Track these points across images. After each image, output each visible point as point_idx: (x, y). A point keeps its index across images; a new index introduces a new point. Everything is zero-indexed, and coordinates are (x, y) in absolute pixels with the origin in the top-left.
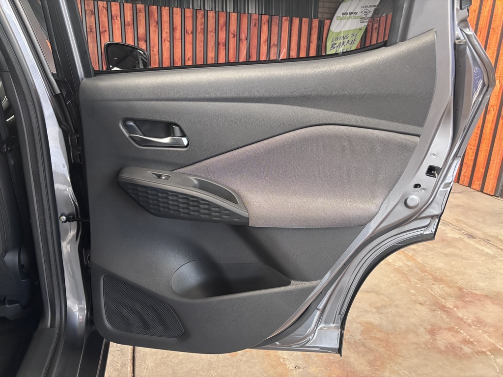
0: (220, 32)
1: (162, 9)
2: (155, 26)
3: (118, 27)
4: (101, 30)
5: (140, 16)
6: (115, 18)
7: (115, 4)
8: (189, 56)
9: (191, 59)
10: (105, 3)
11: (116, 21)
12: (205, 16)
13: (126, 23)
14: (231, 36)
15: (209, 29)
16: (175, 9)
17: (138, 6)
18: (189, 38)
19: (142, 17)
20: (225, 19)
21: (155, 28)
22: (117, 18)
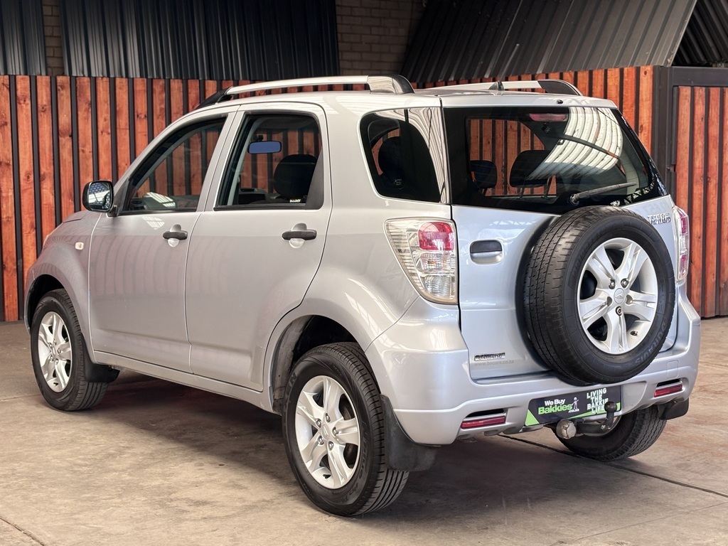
1: (98, 81)
2: (87, 110)
3: (27, 116)
5: (62, 95)
6: (22, 102)
7: (22, 79)
10: (7, 77)
11: (24, 105)
12: (168, 90)
13: (40, 108)
15: (174, 109)
17: (60, 79)
18: (141, 125)
19: (65, 98)
21: (86, 113)
22: (25, 101)
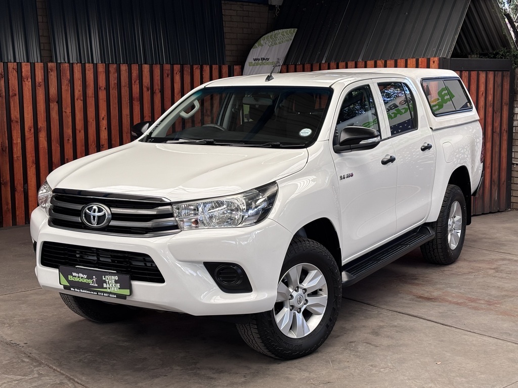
0: (133, 86)
1: (74, 66)
2: (67, 85)
3: (29, 89)
4: (11, 94)
5: (51, 75)
6: (25, 80)
7: (26, 65)
8: (103, 116)
9: (106, 117)
10: (15, 64)
11: (27, 82)
12: (119, 71)
13: (37, 84)
14: (145, 89)
15: (123, 83)
16: (87, 65)
17: (50, 64)
18: (102, 95)
19: (53, 77)
20: (138, 72)
21: (67, 87)
22: (27, 79)
